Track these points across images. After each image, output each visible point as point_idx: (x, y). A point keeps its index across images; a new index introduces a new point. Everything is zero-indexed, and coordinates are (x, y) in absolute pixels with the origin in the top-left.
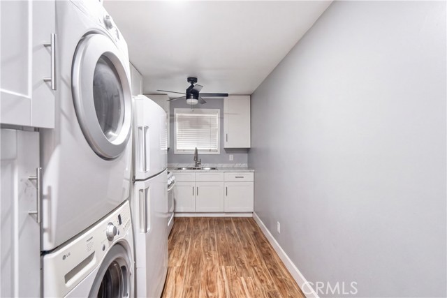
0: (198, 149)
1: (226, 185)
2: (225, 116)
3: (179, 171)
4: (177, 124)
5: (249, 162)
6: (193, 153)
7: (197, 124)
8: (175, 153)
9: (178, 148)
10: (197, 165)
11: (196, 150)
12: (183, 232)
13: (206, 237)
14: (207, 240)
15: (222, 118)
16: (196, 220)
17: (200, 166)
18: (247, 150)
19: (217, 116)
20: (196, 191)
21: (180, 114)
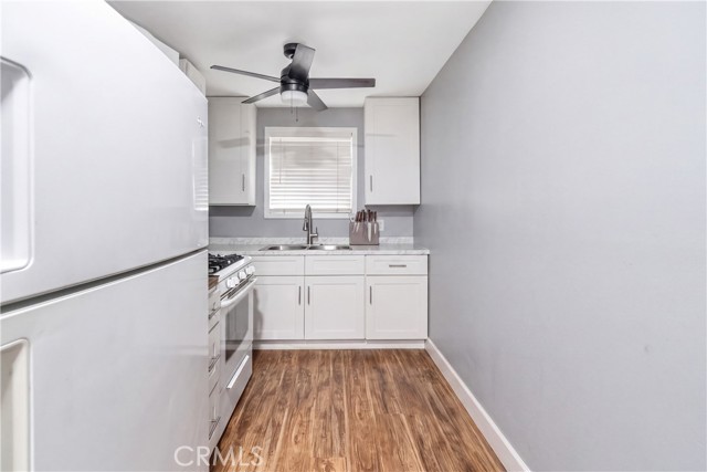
0: (312, 207)
1: (371, 281)
2: (367, 140)
3: (271, 252)
4: (270, 158)
5: (417, 233)
6: (302, 215)
7: (309, 157)
8: (267, 215)
9: (271, 207)
10: (310, 240)
11: (309, 210)
12: (273, 393)
13: (323, 407)
14: (324, 416)
15: (361, 146)
16: (306, 357)
17: (316, 243)
18: (413, 209)
19: (352, 141)
20: (304, 296)
21: (277, 139)
